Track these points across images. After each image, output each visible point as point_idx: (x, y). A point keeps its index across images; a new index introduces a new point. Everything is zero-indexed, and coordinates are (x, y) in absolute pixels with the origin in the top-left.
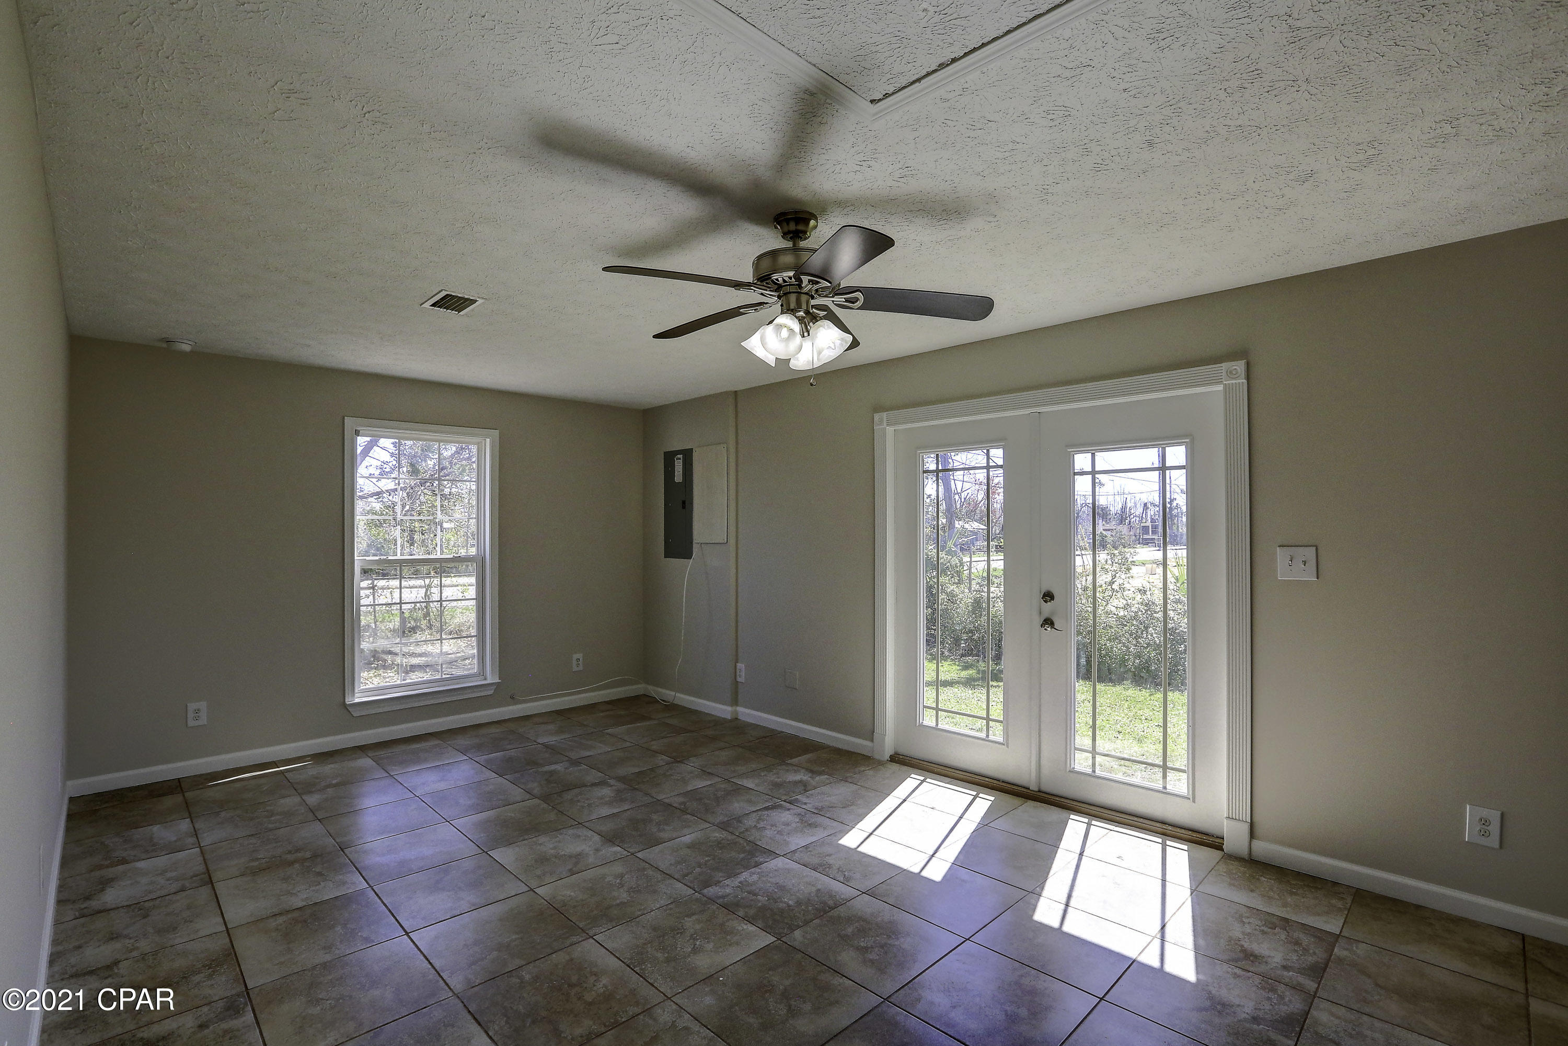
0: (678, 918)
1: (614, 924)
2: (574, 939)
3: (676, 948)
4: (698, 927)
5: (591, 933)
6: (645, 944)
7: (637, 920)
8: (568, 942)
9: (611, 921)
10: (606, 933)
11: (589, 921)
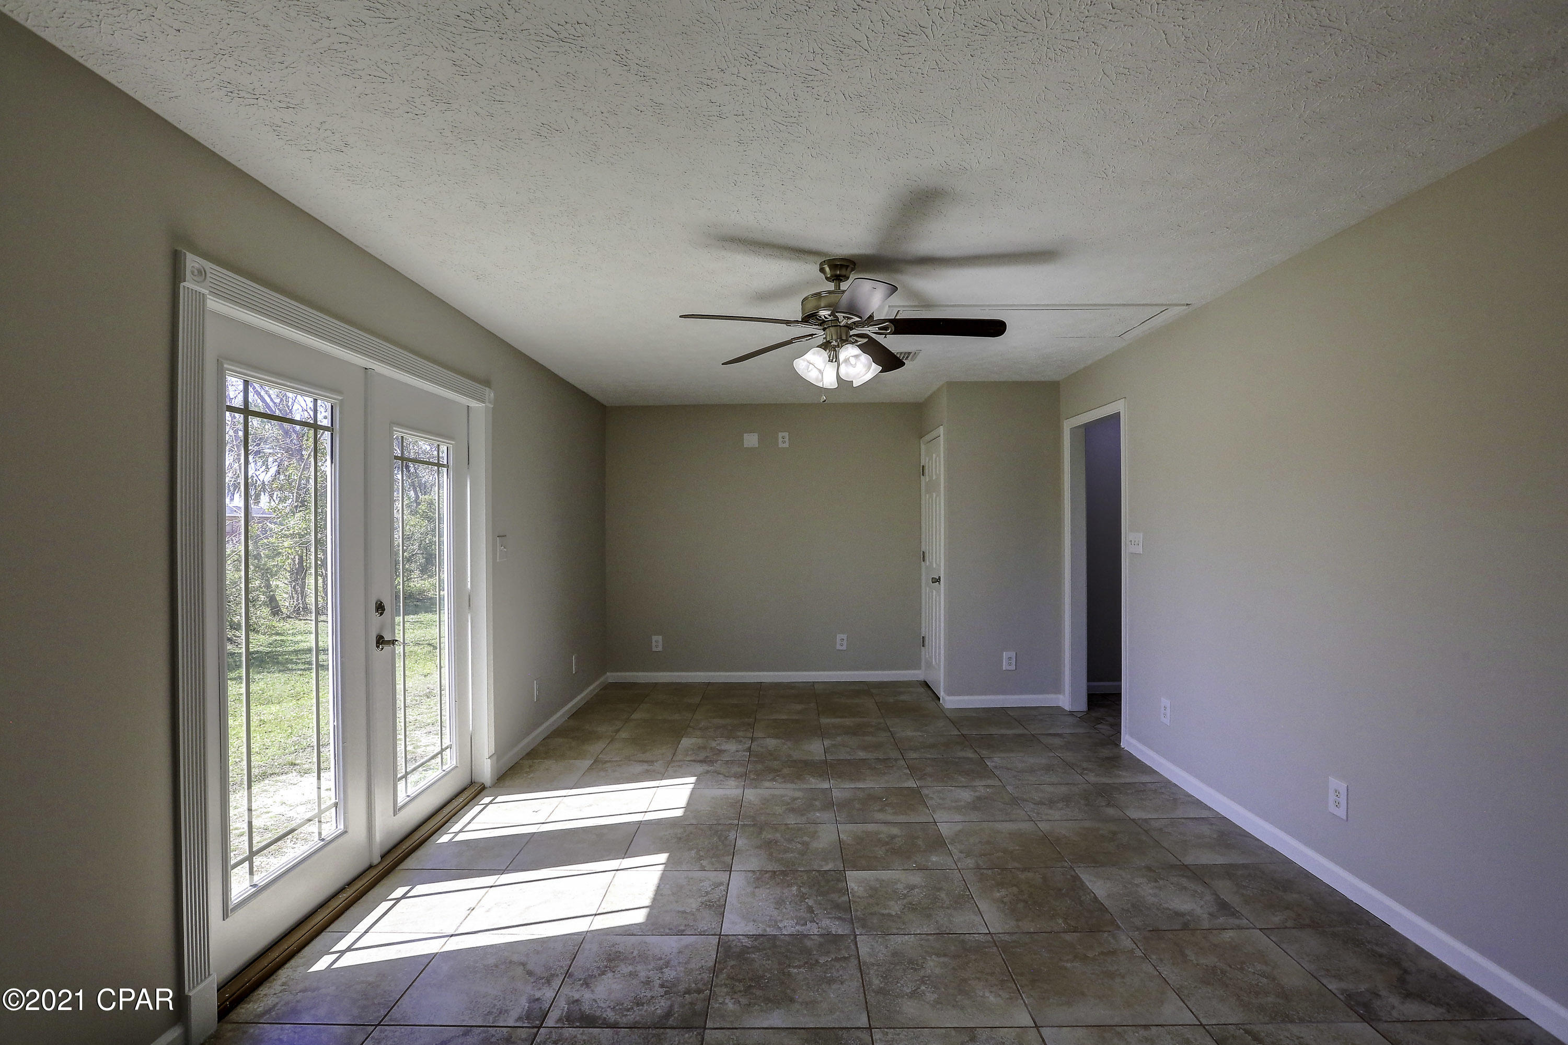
0: (900, 918)
1: (962, 937)
2: (1007, 938)
3: (925, 895)
4: (892, 903)
5: (989, 938)
6: (948, 908)
7: (938, 931)
8: (1014, 937)
9: (963, 941)
10: (975, 931)
11: (984, 950)
